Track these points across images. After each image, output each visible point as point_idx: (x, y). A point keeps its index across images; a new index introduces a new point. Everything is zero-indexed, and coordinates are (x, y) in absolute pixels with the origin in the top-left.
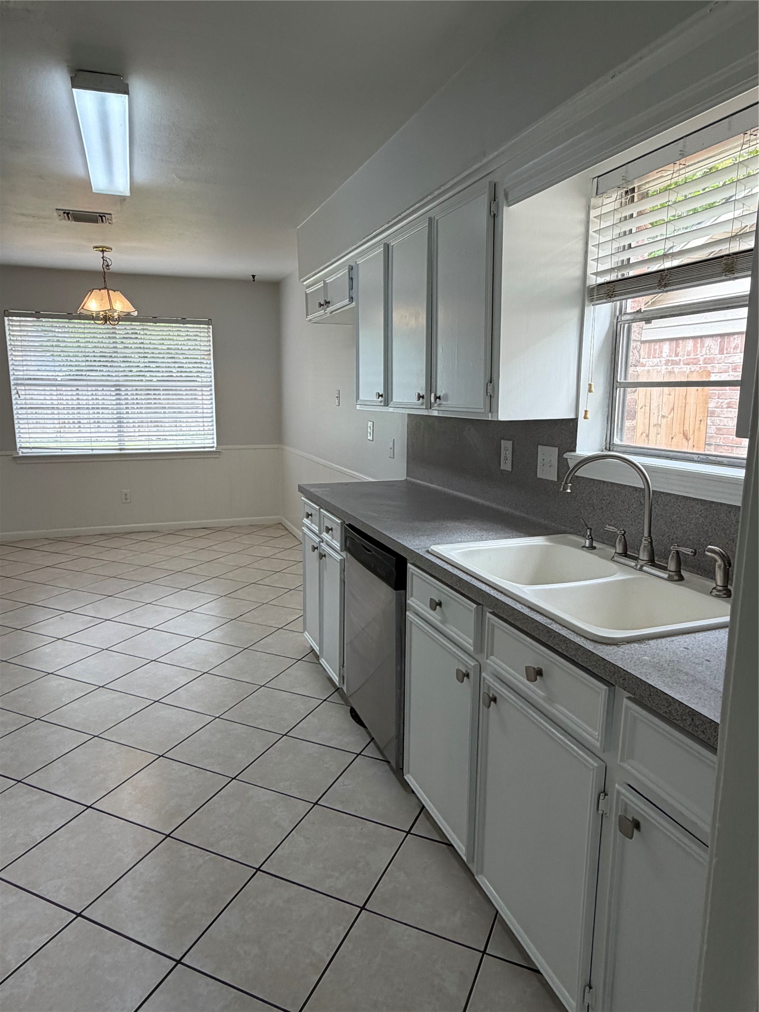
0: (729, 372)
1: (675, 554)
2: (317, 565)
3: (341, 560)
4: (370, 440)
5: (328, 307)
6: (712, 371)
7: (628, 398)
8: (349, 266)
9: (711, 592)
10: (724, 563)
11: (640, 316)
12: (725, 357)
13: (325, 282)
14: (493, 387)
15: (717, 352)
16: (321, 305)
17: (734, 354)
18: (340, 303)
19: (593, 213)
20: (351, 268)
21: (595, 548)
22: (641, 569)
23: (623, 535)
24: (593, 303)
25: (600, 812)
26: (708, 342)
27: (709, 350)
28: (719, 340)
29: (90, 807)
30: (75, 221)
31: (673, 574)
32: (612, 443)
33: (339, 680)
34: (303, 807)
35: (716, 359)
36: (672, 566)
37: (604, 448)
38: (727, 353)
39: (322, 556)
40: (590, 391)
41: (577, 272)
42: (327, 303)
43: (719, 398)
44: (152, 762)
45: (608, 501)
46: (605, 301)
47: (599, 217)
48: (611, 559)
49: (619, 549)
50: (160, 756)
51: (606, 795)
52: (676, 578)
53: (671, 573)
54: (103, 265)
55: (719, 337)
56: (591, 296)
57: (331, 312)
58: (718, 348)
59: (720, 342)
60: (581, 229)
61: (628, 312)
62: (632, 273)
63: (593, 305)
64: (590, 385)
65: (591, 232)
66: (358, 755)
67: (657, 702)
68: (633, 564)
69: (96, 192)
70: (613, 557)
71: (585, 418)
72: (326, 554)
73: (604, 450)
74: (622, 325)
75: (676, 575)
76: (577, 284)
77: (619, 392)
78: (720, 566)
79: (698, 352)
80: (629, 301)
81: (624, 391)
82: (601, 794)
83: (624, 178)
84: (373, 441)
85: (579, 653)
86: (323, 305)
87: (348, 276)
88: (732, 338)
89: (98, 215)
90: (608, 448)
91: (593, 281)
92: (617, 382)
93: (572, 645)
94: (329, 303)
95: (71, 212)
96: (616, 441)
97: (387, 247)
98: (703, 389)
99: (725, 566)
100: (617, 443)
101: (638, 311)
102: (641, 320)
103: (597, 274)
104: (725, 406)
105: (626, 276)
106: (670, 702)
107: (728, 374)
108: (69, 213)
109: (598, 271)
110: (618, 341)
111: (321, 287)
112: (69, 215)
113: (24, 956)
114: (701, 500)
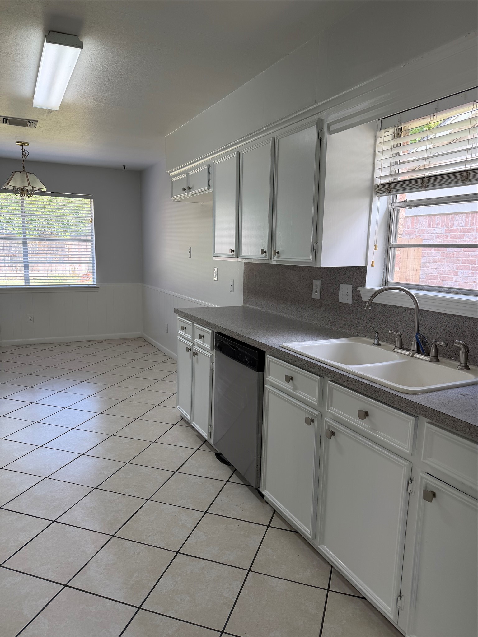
0: (434, 239)
1: (434, 347)
2: (190, 361)
3: (211, 356)
4: (216, 280)
5: (190, 191)
6: (424, 239)
7: (397, 253)
8: (208, 164)
9: (457, 368)
10: (466, 350)
11: (406, 204)
12: (432, 230)
13: (187, 174)
14: (318, 247)
15: (426, 226)
16: (184, 189)
17: (437, 228)
18: (200, 189)
19: (379, 140)
20: (209, 166)
21: (380, 345)
22: (413, 356)
23: (400, 336)
24: (378, 195)
25: (409, 491)
26: (421, 219)
27: (421, 225)
28: (428, 219)
29: (55, 521)
30: (10, 124)
31: (433, 358)
32: (387, 281)
33: (208, 435)
34: (199, 515)
35: (426, 230)
36: (433, 353)
37: (382, 284)
38: (433, 227)
39: (195, 354)
40: (375, 249)
41: (369, 176)
42: (190, 188)
43: (428, 256)
44: (90, 492)
45: (387, 317)
46: (386, 194)
47: (383, 143)
48: (393, 351)
49: (398, 344)
50: (95, 488)
51: (412, 481)
52: (435, 360)
53: (432, 357)
54: (22, 154)
55: (427, 217)
56: (376, 191)
57: (192, 195)
58: (427, 224)
59: (428, 220)
60: (371, 150)
61: (397, 201)
62: (400, 178)
63: (377, 197)
64: (375, 246)
65: (377, 152)
66: (227, 482)
67: (447, 422)
68: (407, 353)
69: (35, 106)
70: (394, 349)
71: (372, 266)
72: (197, 352)
73: (382, 286)
74: (394, 209)
75: (435, 359)
76: (368, 183)
77: (392, 250)
78: (463, 352)
79: (415, 226)
80: (398, 195)
81: (394, 250)
82: (410, 481)
83: (399, 121)
84: (217, 280)
85: (395, 400)
86: (186, 190)
87: (207, 170)
88: (436, 217)
89: (28, 121)
90: (384, 284)
91: (378, 182)
92: (391, 244)
93: (390, 395)
94: (191, 188)
95: (9, 118)
96: (390, 280)
97: (239, 154)
98: (418, 250)
99: (466, 352)
100: (390, 281)
101: (405, 201)
102: (406, 207)
103: (380, 178)
104: (432, 261)
105: (396, 180)
106: (455, 422)
107: (434, 240)
108: (8, 119)
109: (381, 176)
110: (391, 219)
111: (184, 178)
112: (7, 120)
113: (35, 612)
114: (448, 314)
